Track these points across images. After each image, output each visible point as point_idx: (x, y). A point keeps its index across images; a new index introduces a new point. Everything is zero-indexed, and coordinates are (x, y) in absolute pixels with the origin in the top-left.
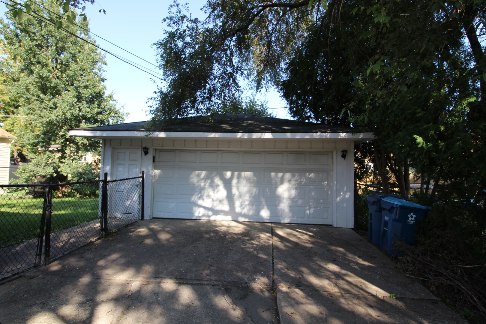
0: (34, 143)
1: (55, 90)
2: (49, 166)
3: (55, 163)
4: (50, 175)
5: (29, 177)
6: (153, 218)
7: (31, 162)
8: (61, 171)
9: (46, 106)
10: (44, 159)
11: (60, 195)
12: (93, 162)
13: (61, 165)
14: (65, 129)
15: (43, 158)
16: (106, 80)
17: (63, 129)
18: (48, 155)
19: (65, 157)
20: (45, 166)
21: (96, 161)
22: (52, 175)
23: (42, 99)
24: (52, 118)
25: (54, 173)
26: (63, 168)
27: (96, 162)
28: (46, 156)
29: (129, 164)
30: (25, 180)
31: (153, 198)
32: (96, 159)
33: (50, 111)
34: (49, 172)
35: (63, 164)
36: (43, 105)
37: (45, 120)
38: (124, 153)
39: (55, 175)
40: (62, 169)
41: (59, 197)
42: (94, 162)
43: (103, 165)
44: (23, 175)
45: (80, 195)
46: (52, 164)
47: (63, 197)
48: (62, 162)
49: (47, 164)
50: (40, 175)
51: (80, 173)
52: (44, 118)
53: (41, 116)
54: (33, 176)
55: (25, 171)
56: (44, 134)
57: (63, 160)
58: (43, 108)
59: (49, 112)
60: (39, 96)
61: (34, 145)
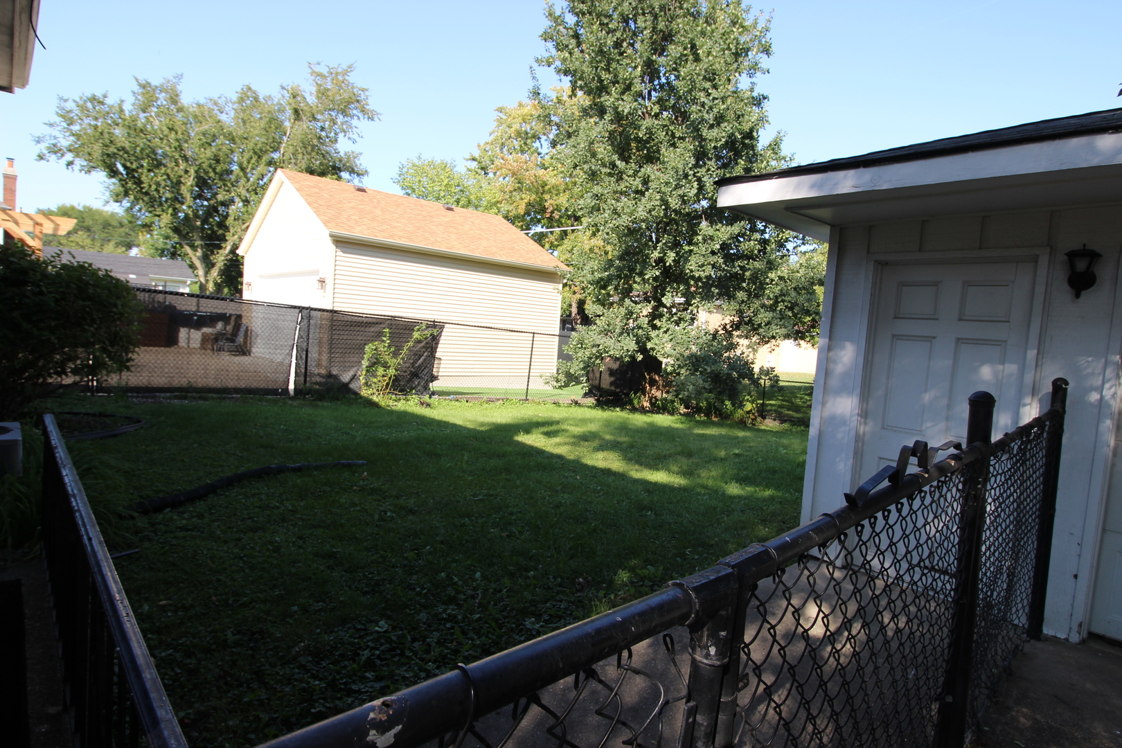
0: (601, 279)
1: (646, 147)
2: (629, 335)
3: (639, 327)
4: (631, 356)
5: (591, 358)
6: (1093, 636)
7: (595, 324)
8: (653, 349)
9: (627, 187)
10: (618, 320)
11: (646, 404)
12: (720, 329)
13: (653, 334)
14: (664, 244)
15: (615, 315)
16: (765, 98)
17: (660, 244)
18: (627, 308)
19: (661, 316)
20: (621, 334)
21: (728, 327)
22: (633, 357)
23: (620, 172)
24: (640, 213)
25: (637, 352)
26: (657, 342)
27: (726, 330)
28: (623, 311)
29: (958, 340)
30: (582, 365)
31: (1104, 530)
32: (728, 322)
33: (635, 199)
34: (628, 351)
35: (657, 332)
36: (622, 187)
37: (624, 220)
38: (936, 284)
39: (640, 357)
40: (656, 344)
41: (643, 411)
42: (723, 329)
43: (830, 339)
44: (579, 355)
45: (686, 407)
46: (635, 331)
47: (652, 412)
48: (655, 327)
49: (625, 331)
50: (610, 356)
51: (696, 358)
52: (624, 216)
53: (616, 213)
54: (597, 358)
55: (582, 344)
56: (621, 258)
57: (657, 322)
58: (621, 193)
59: (634, 202)
60: (613, 165)
61: (602, 284)
